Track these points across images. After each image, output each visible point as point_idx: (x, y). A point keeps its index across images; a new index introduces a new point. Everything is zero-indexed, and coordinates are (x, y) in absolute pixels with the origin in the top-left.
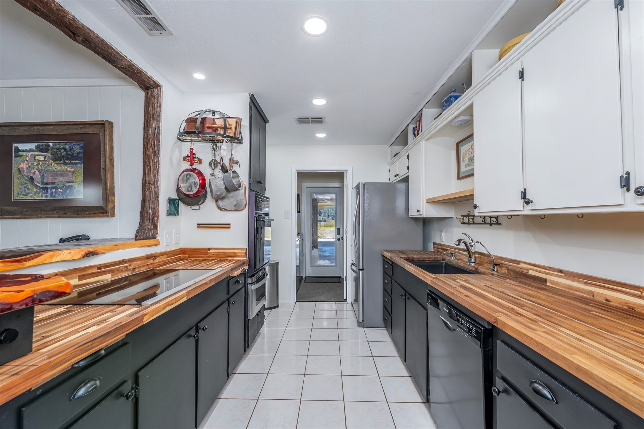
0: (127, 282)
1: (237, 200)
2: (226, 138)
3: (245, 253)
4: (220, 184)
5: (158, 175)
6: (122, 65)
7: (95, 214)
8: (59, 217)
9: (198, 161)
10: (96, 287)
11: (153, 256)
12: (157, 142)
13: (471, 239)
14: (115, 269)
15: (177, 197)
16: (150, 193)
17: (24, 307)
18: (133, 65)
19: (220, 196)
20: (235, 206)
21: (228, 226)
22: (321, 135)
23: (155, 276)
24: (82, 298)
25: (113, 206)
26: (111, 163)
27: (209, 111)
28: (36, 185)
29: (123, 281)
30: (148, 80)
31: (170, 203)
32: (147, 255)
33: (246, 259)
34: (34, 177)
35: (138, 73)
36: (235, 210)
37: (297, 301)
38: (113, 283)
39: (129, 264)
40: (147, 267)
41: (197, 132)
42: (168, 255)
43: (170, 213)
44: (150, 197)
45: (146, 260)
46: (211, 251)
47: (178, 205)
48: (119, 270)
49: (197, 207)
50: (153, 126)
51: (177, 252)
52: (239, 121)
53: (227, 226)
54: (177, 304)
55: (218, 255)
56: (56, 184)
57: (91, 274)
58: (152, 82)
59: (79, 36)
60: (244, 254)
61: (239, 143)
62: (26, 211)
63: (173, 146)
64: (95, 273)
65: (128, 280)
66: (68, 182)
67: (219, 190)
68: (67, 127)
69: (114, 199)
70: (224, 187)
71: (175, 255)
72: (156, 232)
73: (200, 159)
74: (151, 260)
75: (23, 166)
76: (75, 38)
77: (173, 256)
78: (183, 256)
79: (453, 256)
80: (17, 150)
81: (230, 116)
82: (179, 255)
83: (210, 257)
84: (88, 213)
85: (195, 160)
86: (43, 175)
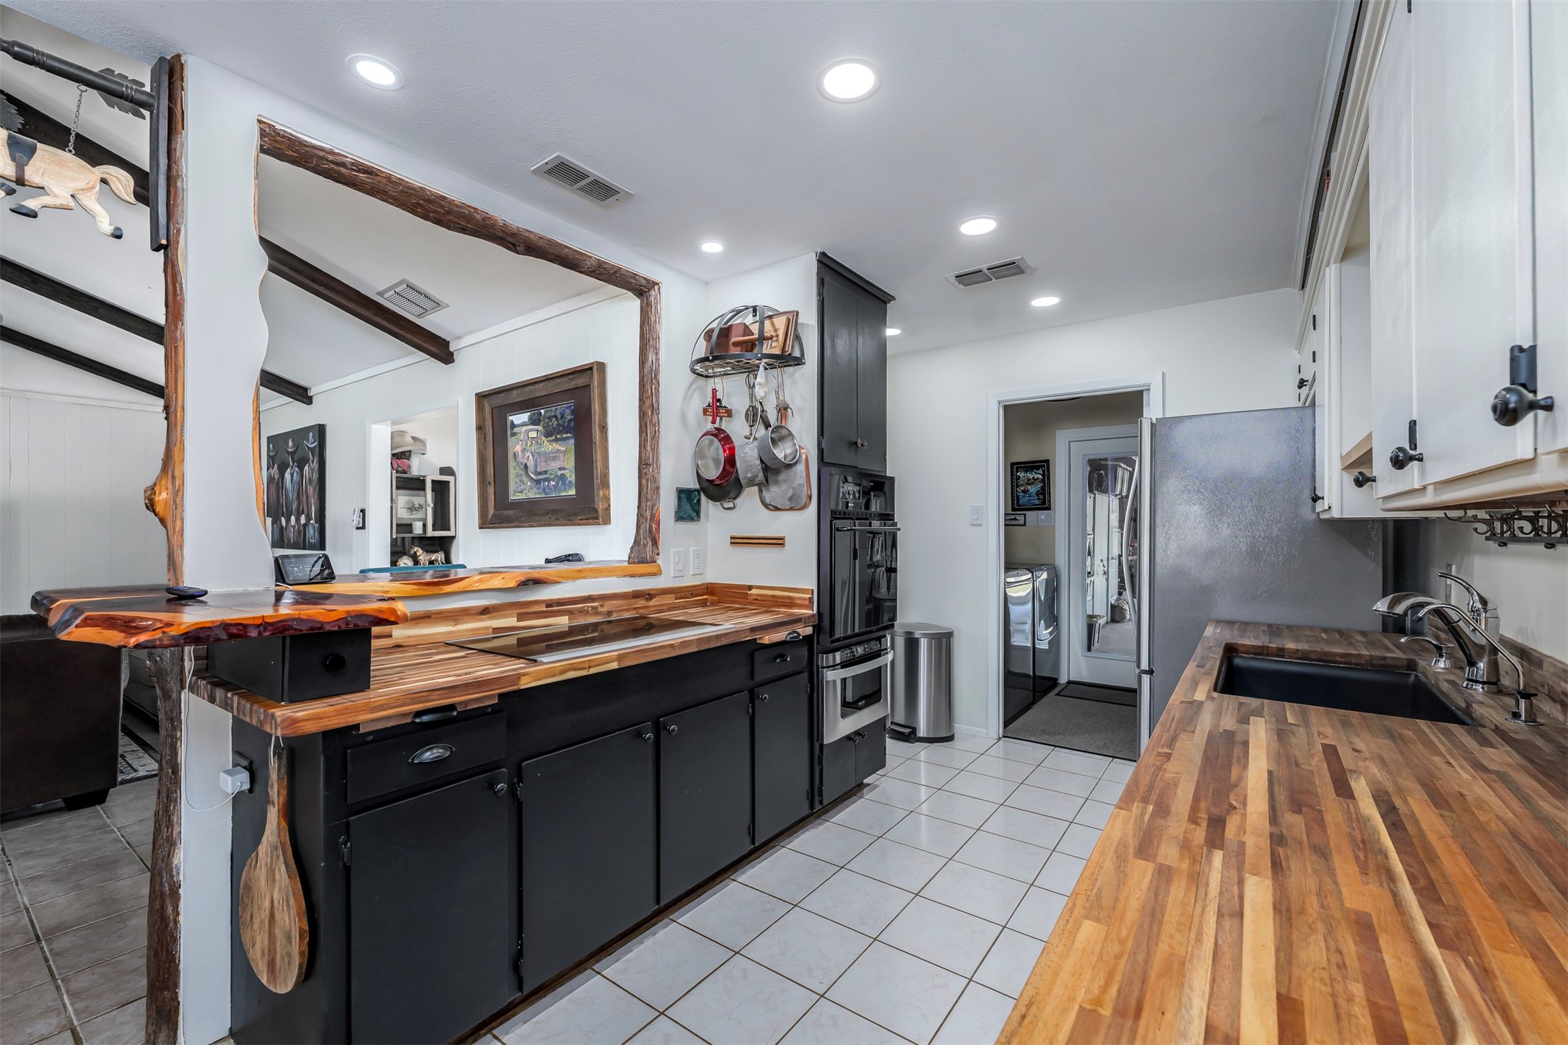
0: (596, 634)
1: (794, 486)
2: (765, 360)
3: (811, 600)
4: (751, 456)
5: (657, 448)
6: (589, 268)
7: (587, 519)
8: (550, 525)
9: (725, 413)
10: (545, 635)
11: (647, 594)
12: (655, 388)
13: (1477, 593)
14: (576, 609)
15: (698, 486)
16: (647, 480)
17: (336, 628)
18: (603, 262)
19: (754, 480)
20: (790, 499)
21: (780, 542)
22: (1045, 301)
23: (651, 631)
24: (523, 649)
25: (607, 505)
26: (602, 432)
27: (747, 309)
28: (530, 476)
29: (590, 631)
30: (635, 279)
31: (679, 499)
32: (633, 591)
33: (811, 612)
34: (528, 465)
35: (616, 272)
36: (791, 509)
37: (1004, 737)
38: (573, 631)
39: (601, 603)
40: (634, 612)
41: (711, 358)
42: (679, 595)
43: (680, 517)
44: (647, 489)
45: (633, 600)
46: (753, 591)
47: (699, 501)
48: (583, 612)
49: (731, 505)
50: (650, 360)
51: (700, 589)
52: (793, 319)
53: (778, 542)
54: (593, 671)
55: (764, 601)
56: (549, 473)
57: (536, 613)
58: (643, 282)
59: (519, 246)
60: (807, 603)
61: (796, 365)
62: (521, 517)
63: (688, 390)
64: (542, 612)
65: (599, 630)
66: (560, 469)
67: (749, 468)
68: (556, 381)
69: (609, 494)
70: (758, 462)
71: (693, 595)
72: (656, 552)
73: (729, 408)
74: (642, 600)
75: (518, 448)
76: (516, 249)
77: (688, 598)
78: (710, 598)
79: (1441, 656)
80: (513, 426)
81: (781, 311)
82: (702, 596)
83: (751, 603)
84: (580, 518)
85: (721, 411)
86: (536, 461)
